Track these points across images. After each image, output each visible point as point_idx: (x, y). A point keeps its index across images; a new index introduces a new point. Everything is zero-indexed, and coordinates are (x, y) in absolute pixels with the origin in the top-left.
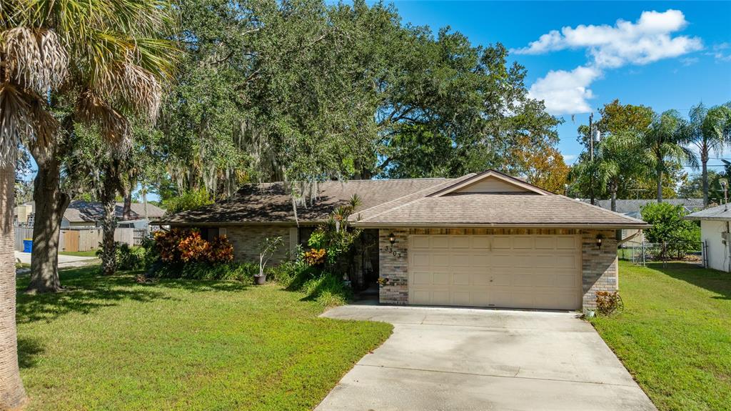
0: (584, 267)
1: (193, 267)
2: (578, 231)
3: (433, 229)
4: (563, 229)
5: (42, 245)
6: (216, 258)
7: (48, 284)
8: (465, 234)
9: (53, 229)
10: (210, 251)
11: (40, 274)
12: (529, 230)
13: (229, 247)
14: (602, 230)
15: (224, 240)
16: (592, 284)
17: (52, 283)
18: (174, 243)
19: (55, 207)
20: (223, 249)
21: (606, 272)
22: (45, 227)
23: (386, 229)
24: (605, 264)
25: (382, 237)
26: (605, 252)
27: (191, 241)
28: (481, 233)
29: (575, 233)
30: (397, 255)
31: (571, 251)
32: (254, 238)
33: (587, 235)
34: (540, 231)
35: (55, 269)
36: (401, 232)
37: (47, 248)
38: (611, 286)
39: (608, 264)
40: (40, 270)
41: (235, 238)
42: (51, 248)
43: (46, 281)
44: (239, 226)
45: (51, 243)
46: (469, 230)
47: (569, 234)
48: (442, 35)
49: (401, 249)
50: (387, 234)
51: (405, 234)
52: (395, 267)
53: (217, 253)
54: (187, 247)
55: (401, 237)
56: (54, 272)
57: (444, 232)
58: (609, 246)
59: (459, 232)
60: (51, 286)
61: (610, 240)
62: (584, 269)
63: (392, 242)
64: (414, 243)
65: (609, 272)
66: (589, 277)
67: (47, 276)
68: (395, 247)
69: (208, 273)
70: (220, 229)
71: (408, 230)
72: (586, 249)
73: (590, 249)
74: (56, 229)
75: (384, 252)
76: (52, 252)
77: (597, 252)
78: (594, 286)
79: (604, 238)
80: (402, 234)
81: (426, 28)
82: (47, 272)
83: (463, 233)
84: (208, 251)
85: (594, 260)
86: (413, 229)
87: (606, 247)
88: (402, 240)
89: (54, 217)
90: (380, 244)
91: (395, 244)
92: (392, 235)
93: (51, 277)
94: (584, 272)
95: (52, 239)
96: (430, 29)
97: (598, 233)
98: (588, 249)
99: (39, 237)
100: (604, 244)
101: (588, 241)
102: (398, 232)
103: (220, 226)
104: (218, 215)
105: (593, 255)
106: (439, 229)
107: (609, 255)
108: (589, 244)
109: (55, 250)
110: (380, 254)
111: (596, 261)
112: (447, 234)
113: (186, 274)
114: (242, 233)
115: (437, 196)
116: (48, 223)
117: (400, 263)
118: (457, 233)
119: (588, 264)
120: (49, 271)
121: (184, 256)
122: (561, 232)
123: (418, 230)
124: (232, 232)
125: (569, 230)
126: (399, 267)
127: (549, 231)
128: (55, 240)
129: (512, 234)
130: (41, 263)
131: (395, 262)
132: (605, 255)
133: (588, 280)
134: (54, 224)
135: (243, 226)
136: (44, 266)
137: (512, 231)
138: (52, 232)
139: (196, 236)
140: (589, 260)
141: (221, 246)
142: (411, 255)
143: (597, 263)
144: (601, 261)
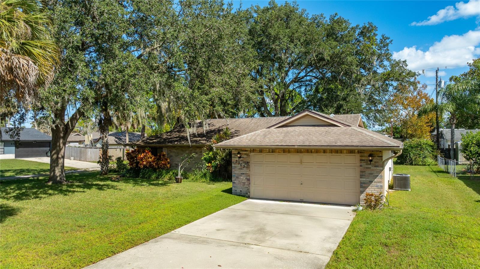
0: (361, 176)
1: (145, 171)
2: (356, 151)
3: (264, 149)
4: (346, 150)
5: (55, 156)
6: (158, 167)
7: (58, 179)
8: (284, 152)
9: (61, 148)
10: (155, 162)
11: (54, 173)
12: (324, 151)
13: (167, 160)
14: (373, 151)
15: (164, 155)
16: (366, 188)
17: (61, 179)
18: (136, 157)
19: (62, 135)
20: (163, 160)
21: (376, 180)
22: (56, 147)
23: (236, 149)
24: (375, 174)
25: (234, 154)
26: (375, 166)
27: (145, 156)
28: (293, 152)
29: (355, 153)
30: (243, 166)
31: (353, 165)
32: (182, 154)
33: (362, 154)
34: (331, 151)
35: (62, 171)
36: (245, 151)
37: (58, 158)
38: (379, 190)
39: (378, 174)
40: (54, 171)
41: (171, 154)
42: (60, 158)
43: (57, 177)
44: (174, 147)
45: (60, 156)
46: (286, 150)
47: (351, 153)
48: (332, 19)
49: (245, 162)
50: (236, 152)
51: (247, 153)
52: (241, 173)
53: (159, 163)
54: (142, 159)
55: (245, 154)
56: (62, 173)
57: (271, 151)
58: (378, 162)
59: (280, 152)
60: (60, 180)
61: (378, 158)
62: (361, 177)
63: (240, 157)
64: (254, 158)
65: (378, 180)
66: (364, 183)
67: (58, 175)
68: (241, 160)
69: (153, 175)
70: (163, 148)
71: (249, 149)
72: (362, 164)
73: (365, 163)
74: (62, 148)
75: (235, 164)
76: (61, 161)
77: (369, 166)
78: (367, 189)
79: (374, 157)
80: (245, 152)
81: (322, 15)
82: (58, 172)
83: (282, 152)
84: (153, 162)
85: (368, 172)
86: (252, 149)
87: (375, 162)
88: (245, 156)
89: (61, 141)
90: (233, 159)
91: (241, 159)
92: (239, 153)
93: (60, 175)
94: (361, 179)
95: (60, 153)
96: (324, 16)
97: (370, 153)
98: (364, 164)
99: (54, 152)
100: (374, 160)
101: (363, 159)
102: (243, 151)
103: (163, 147)
104: (163, 140)
105: (367, 168)
106: (268, 149)
107: (378, 168)
108: (364, 160)
109: (62, 160)
110: (233, 165)
111: (369, 172)
112: (272, 152)
113: (142, 175)
114: (175, 151)
115: (273, 128)
116: (58, 144)
117: (244, 171)
118: (279, 152)
119: (363, 174)
120: (59, 172)
121: (140, 165)
122: (345, 152)
123: (255, 150)
124: (170, 151)
125: (351, 151)
126: (244, 174)
127: (337, 151)
128: (63, 154)
129: (314, 153)
130: (55, 167)
131: (241, 170)
132: (375, 168)
133: (364, 185)
134: (61, 145)
135: (176, 147)
136: (56, 169)
137: (313, 151)
138: (61, 150)
139: (148, 153)
140: (365, 172)
141: (162, 159)
142: (252, 166)
143: (370, 174)
144: (372, 172)
